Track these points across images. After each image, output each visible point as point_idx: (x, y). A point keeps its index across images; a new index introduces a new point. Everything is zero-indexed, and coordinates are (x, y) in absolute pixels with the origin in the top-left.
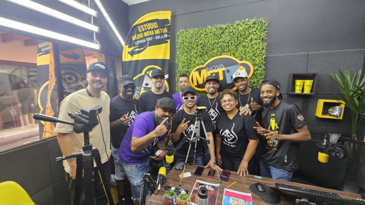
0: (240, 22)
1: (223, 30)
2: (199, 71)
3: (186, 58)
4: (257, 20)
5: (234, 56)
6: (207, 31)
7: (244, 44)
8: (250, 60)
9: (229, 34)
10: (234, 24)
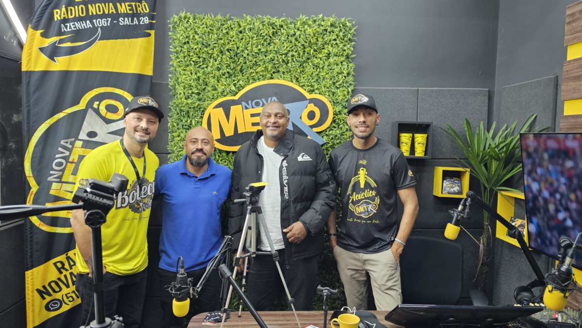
0: (307, 18)
1: (275, 27)
2: (226, 107)
3: (196, 77)
4: (338, 20)
5: (297, 83)
6: (243, 24)
7: (316, 61)
8: (327, 93)
9: (288, 38)
10: (296, 20)
